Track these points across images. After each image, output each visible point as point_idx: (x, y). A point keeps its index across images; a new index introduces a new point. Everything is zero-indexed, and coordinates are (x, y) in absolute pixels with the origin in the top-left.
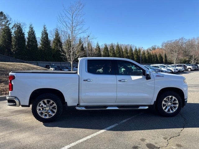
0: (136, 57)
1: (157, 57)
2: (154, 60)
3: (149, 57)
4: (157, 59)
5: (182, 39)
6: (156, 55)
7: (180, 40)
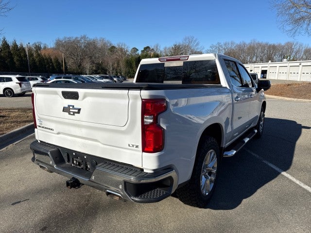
0: (18, 60)
1: (52, 62)
2: (49, 67)
3: (40, 61)
4: (53, 66)
5: (84, 37)
6: (51, 60)
7: (82, 38)
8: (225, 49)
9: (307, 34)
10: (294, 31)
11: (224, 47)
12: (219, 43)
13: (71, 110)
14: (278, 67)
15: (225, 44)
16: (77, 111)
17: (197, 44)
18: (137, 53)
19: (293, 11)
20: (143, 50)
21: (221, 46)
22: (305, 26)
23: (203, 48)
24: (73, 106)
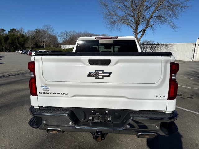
8: (70, 35)
9: (117, 30)
10: (111, 28)
11: (69, 33)
12: (66, 31)
13: (100, 75)
14: (102, 48)
15: (70, 32)
16: (108, 75)
17: (53, 30)
18: (5, 33)
19: (110, 17)
20: (10, 31)
21: (67, 33)
22: (116, 26)
23: (57, 34)
24: (103, 71)
